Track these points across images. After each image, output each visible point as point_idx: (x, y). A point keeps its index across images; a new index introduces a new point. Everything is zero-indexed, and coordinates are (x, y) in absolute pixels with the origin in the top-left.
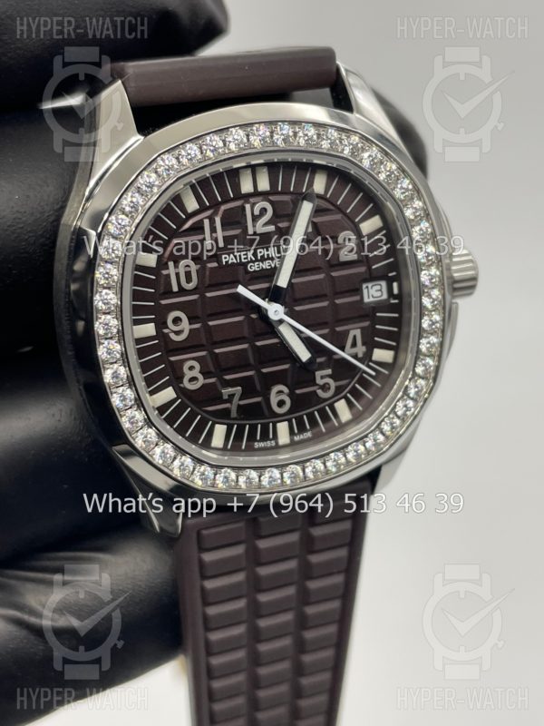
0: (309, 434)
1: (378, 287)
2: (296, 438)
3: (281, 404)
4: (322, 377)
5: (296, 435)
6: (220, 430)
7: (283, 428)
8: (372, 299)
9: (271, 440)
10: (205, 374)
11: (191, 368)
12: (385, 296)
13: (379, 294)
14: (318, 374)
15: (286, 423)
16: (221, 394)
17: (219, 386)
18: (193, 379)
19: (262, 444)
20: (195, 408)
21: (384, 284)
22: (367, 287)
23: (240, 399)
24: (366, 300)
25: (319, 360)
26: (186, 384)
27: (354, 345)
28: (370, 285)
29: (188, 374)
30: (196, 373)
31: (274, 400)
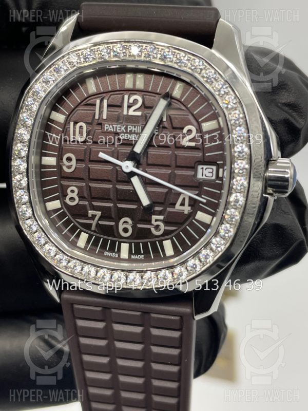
0: (142, 257)
1: (211, 170)
2: (133, 257)
3: (126, 230)
4: (156, 220)
5: (133, 254)
6: (84, 236)
7: (125, 247)
8: (204, 177)
9: (116, 253)
10: (81, 197)
11: (73, 191)
12: (214, 178)
13: (211, 175)
14: (154, 217)
15: (127, 245)
16: (88, 213)
17: (88, 208)
18: (72, 199)
19: (109, 254)
20: (71, 217)
21: (214, 168)
22: (203, 168)
23: (99, 220)
24: (200, 176)
25: (157, 209)
26: (67, 201)
27: (183, 204)
28: (205, 167)
29: (70, 195)
30: (75, 195)
31: (121, 227)
